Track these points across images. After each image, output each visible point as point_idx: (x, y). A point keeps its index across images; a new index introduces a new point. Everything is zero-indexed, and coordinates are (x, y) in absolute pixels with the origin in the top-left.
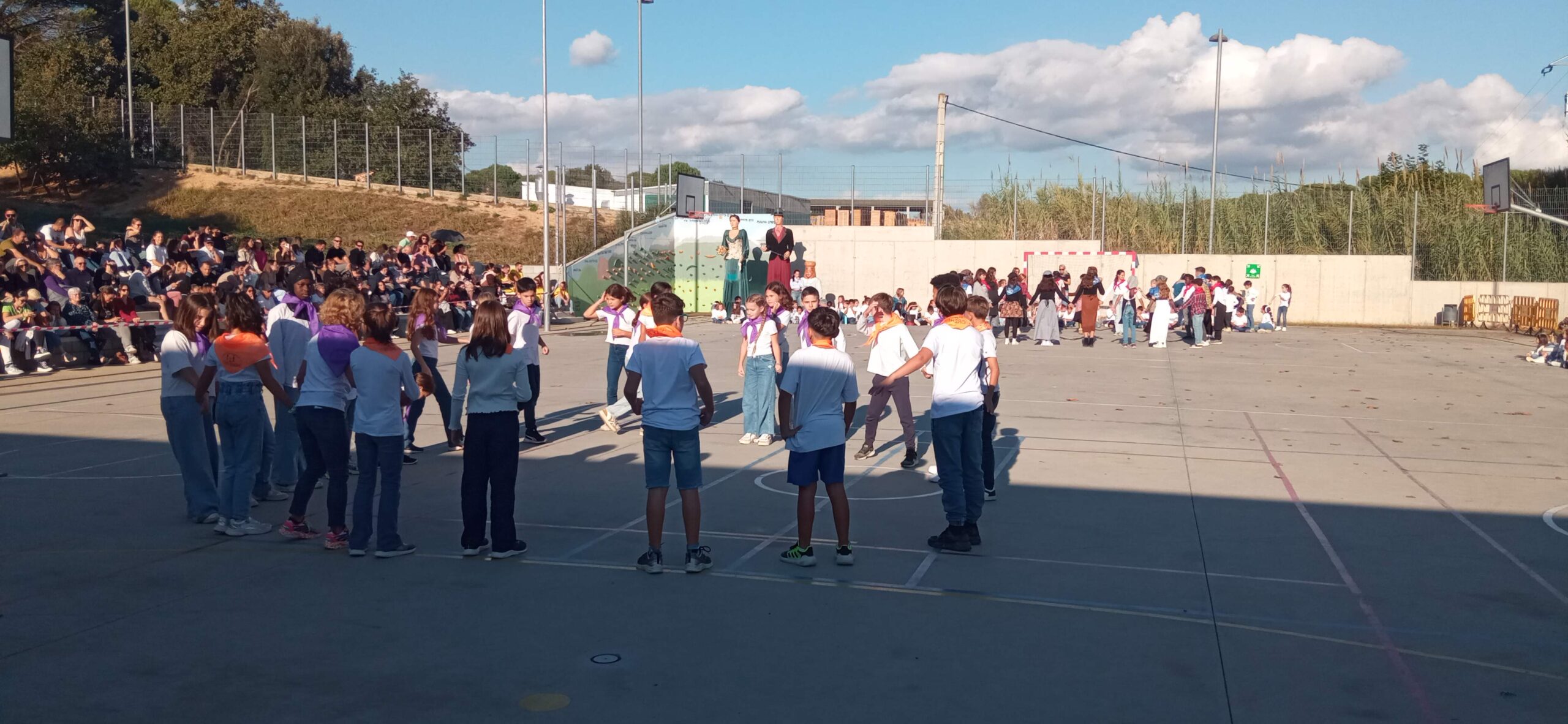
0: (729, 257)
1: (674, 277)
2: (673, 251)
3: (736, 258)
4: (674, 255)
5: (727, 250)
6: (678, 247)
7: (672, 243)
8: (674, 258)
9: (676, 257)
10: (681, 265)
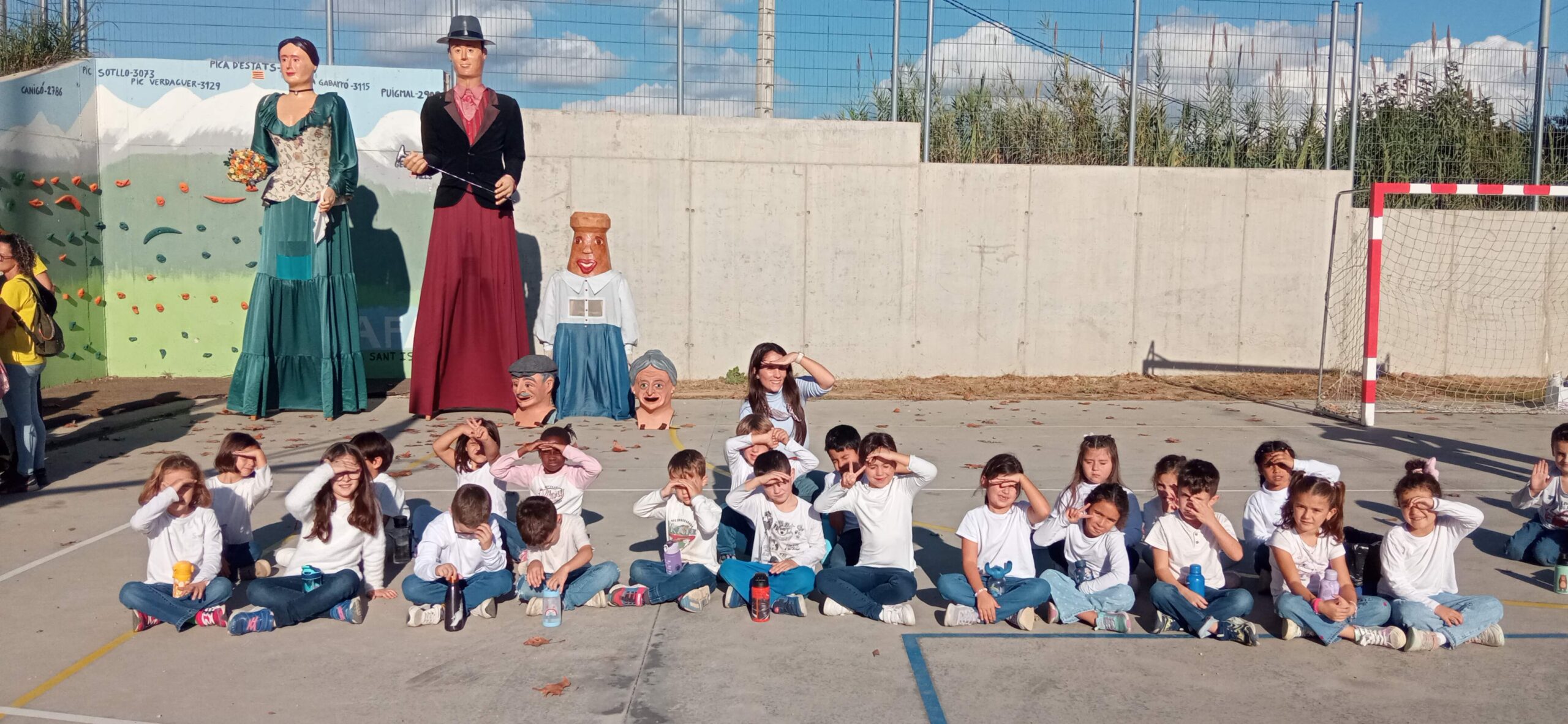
0: (279, 193)
1: (97, 262)
2: (96, 178)
3: (305, 198)
4: (99, 192)
5: (273, 168)
6: (111, 168)
7: (91, 153)
8: (97, 204)
9: (104, 198)
10: (124, 227)
